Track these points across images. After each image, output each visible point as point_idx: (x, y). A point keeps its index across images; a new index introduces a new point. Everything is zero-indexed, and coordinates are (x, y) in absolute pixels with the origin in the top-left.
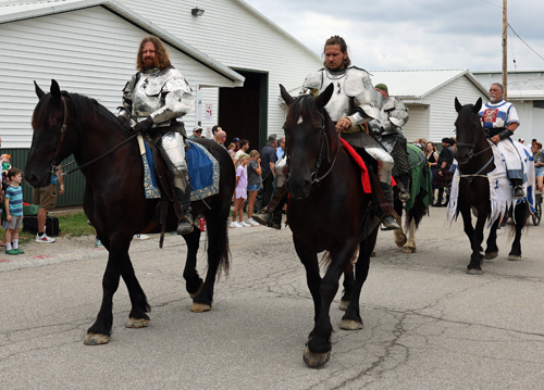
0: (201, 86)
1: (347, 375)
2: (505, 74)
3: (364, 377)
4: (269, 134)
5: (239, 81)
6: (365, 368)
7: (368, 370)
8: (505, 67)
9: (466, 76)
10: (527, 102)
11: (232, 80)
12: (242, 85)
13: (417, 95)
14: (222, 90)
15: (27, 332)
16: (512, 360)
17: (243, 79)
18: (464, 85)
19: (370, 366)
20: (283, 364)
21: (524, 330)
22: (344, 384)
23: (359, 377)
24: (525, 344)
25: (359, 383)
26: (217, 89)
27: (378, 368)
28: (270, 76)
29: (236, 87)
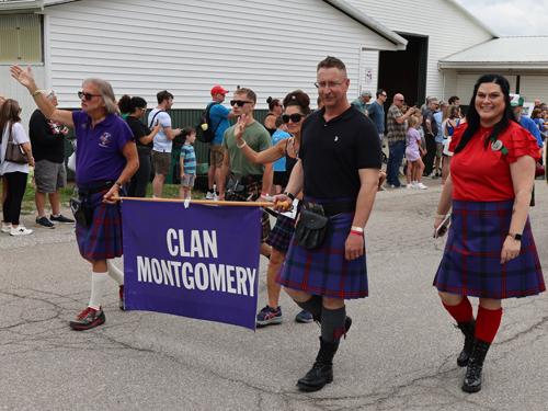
0: (364, 49)
1: (519, 328)
3: (535, 330)
4: (428, 95)
5: (402, 44)
6: (536, 322)
7: (539, 324)
11: (394, 43)
12: (404, 48)
14: (382, 54)
17: (405, 42)
19: (540, 320)
22: (517, 336)
23: (530, 330)
25: (530, 336)
26: (377, 53)
28: (430, 40)
29: (399, 51)
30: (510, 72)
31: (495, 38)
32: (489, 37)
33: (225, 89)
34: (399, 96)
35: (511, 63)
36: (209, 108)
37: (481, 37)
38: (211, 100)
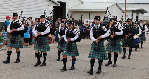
0: (48, 6)
2: (125, 4)
8: (125, 2)
9: (116, 4)
10: (131, 11)
11: (57, 4)
12: (59, 6)
13: (104, 9)
14: (54, 7)
15: (4, 71)
16: (129, 75)
17: (59, 4)
18: (116, 6)
20: (73, 77)
21: (132, 67)
24: (132, 71)
26: (52, 7)
27: (97, 78)
28: (66, 3)
29: (58, 6)
30: (87, 12)
31: (83, 3)
32: (81, 3)
33: (10, 16)
34: (59, 18)
35: (87, 9)
36: (5, 22)
37: (79, 3)
38: (6, 20)
